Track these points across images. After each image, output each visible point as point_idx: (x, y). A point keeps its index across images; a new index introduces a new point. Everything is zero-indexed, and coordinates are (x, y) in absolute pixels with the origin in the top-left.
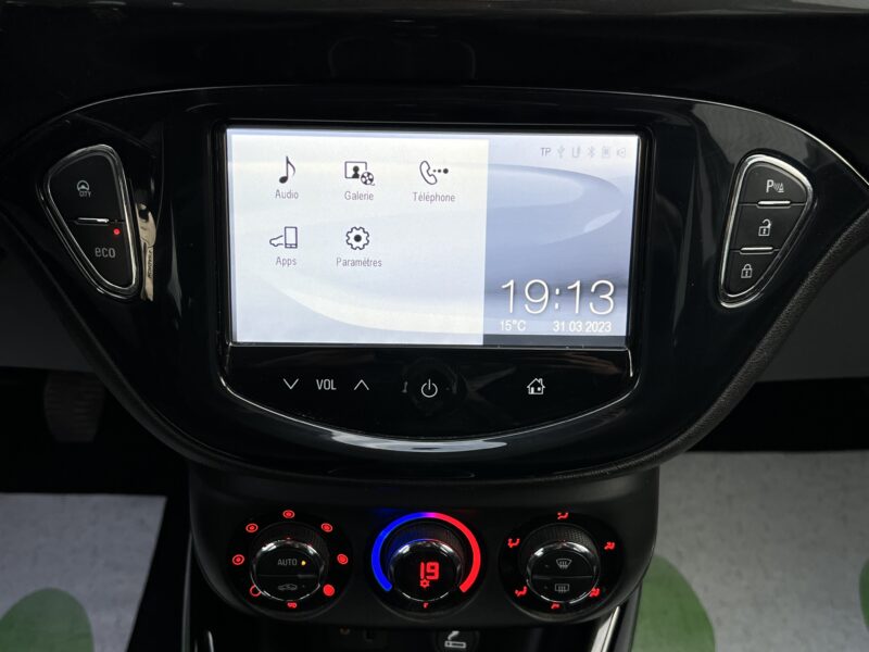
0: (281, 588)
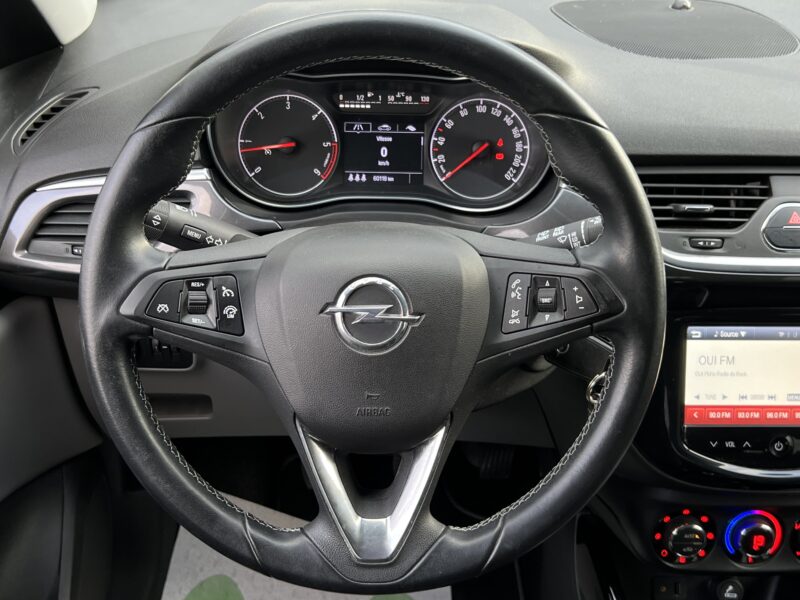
0: (684, 550)
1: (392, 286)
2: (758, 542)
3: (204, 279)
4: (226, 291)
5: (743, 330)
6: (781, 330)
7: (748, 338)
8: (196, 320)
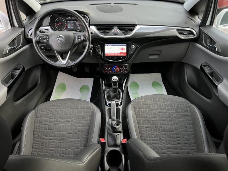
0: (108, 71)
1: (63, 36)
2: (116, 70)
3: (45, 36)
4: (47, 37)
5: (111, 45)
6: (116, 45)
7: (112, 46)
8: (44, 40)
